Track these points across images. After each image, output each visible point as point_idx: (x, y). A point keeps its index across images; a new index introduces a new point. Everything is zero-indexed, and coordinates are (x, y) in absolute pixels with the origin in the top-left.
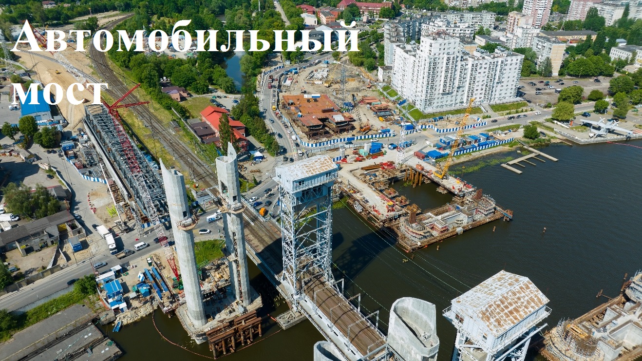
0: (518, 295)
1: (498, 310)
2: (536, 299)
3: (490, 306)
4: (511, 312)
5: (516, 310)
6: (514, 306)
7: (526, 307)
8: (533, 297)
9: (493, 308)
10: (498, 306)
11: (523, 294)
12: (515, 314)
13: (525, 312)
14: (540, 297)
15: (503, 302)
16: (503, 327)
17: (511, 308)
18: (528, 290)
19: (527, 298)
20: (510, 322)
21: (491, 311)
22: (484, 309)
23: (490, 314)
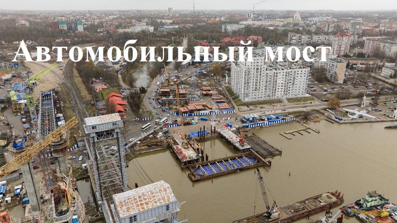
0: (155, 194)
1: (133, 202)
2: (166, 198)
3: (129, 199)
4: (142, 204)
5: (147, 203)
6: (147, 200)
7: (155, 202)
8: (165, 197)
9: (130, 200)
10: (135, 199)
11: (159, 194)
12: (145, 205)
13: (153, 205)
14: (170, 198)
15: (140, 197)
16: (130, 213)
17: (144, 202)
18: (164, 192)
19: (160, 197)
20: (137, 210)
21: (128, 202)
22: (123, 200)
23: (125, 204)
